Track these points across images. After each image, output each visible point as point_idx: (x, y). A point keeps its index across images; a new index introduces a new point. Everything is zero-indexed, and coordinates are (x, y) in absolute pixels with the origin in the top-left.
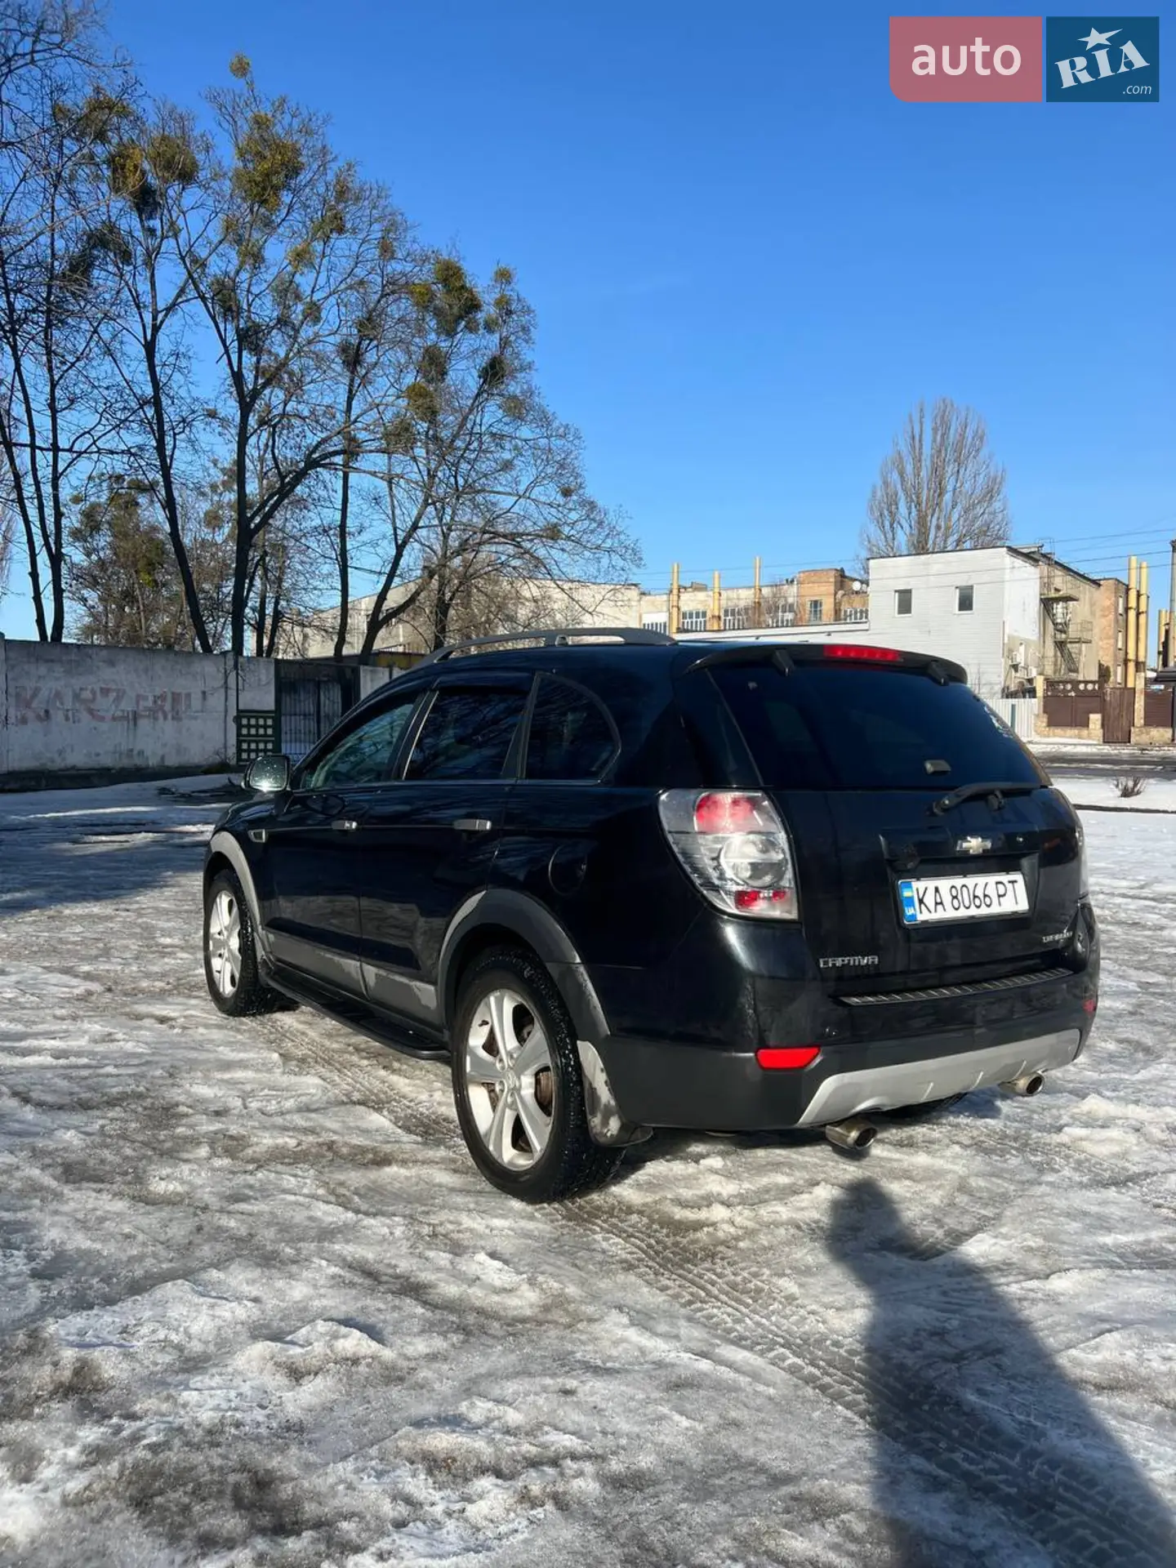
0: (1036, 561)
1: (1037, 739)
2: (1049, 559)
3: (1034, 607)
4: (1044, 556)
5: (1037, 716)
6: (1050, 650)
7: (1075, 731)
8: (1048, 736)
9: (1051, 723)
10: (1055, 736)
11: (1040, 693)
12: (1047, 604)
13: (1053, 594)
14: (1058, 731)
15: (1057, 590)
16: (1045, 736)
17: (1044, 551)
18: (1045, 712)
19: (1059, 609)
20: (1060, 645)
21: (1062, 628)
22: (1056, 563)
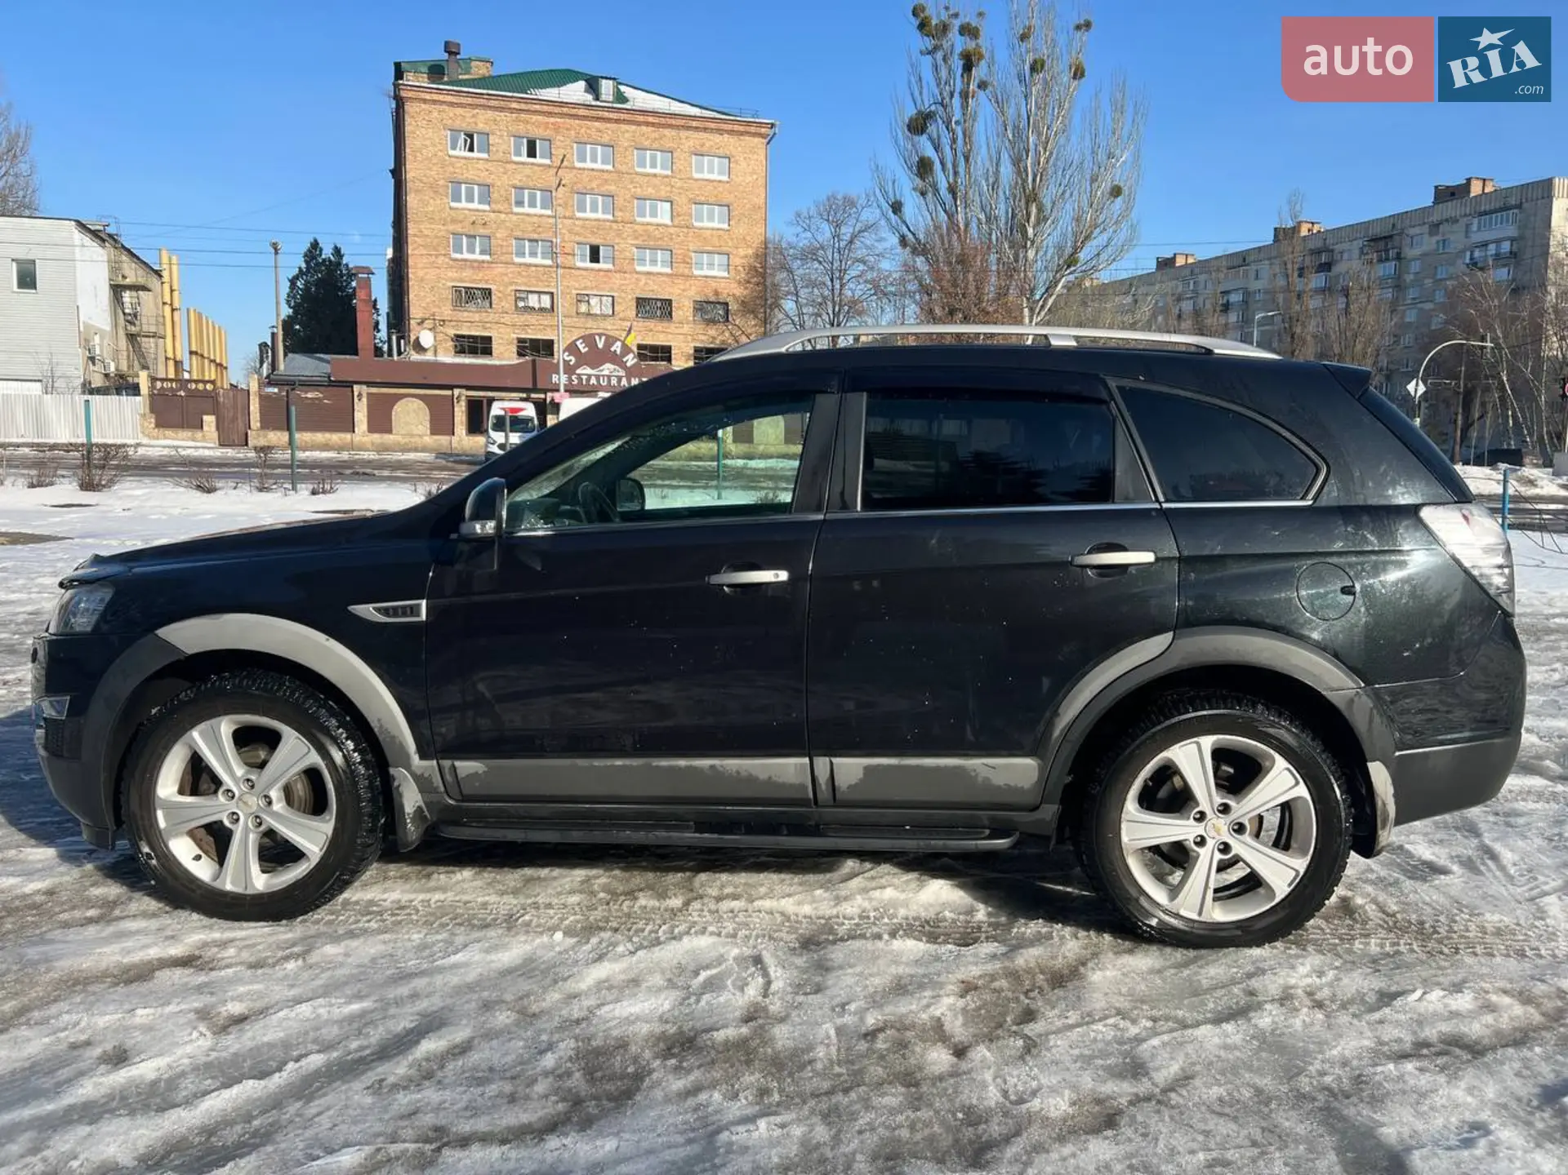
0: (104, 241)
1: (145, 441)
2: (115, 240)
3: (105, 293)
4: (110, 236)
5: (144, 415)
6: (123, 343)
7: (187, 433)
8: (158, 438)
9: (159, 425)
10: (165, 438)
11: (144, 388)
12: (117, 290)
13: (120, 281)
14: (169, 432)
15: (124, 277)
16: (154, 438)
17: (109, 230)
18: (152, 410)
19: (127, 296)
20: (132, 337)
21: (132, 319)
22: (123, 247)
